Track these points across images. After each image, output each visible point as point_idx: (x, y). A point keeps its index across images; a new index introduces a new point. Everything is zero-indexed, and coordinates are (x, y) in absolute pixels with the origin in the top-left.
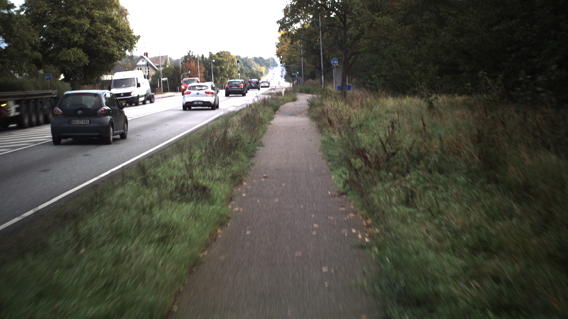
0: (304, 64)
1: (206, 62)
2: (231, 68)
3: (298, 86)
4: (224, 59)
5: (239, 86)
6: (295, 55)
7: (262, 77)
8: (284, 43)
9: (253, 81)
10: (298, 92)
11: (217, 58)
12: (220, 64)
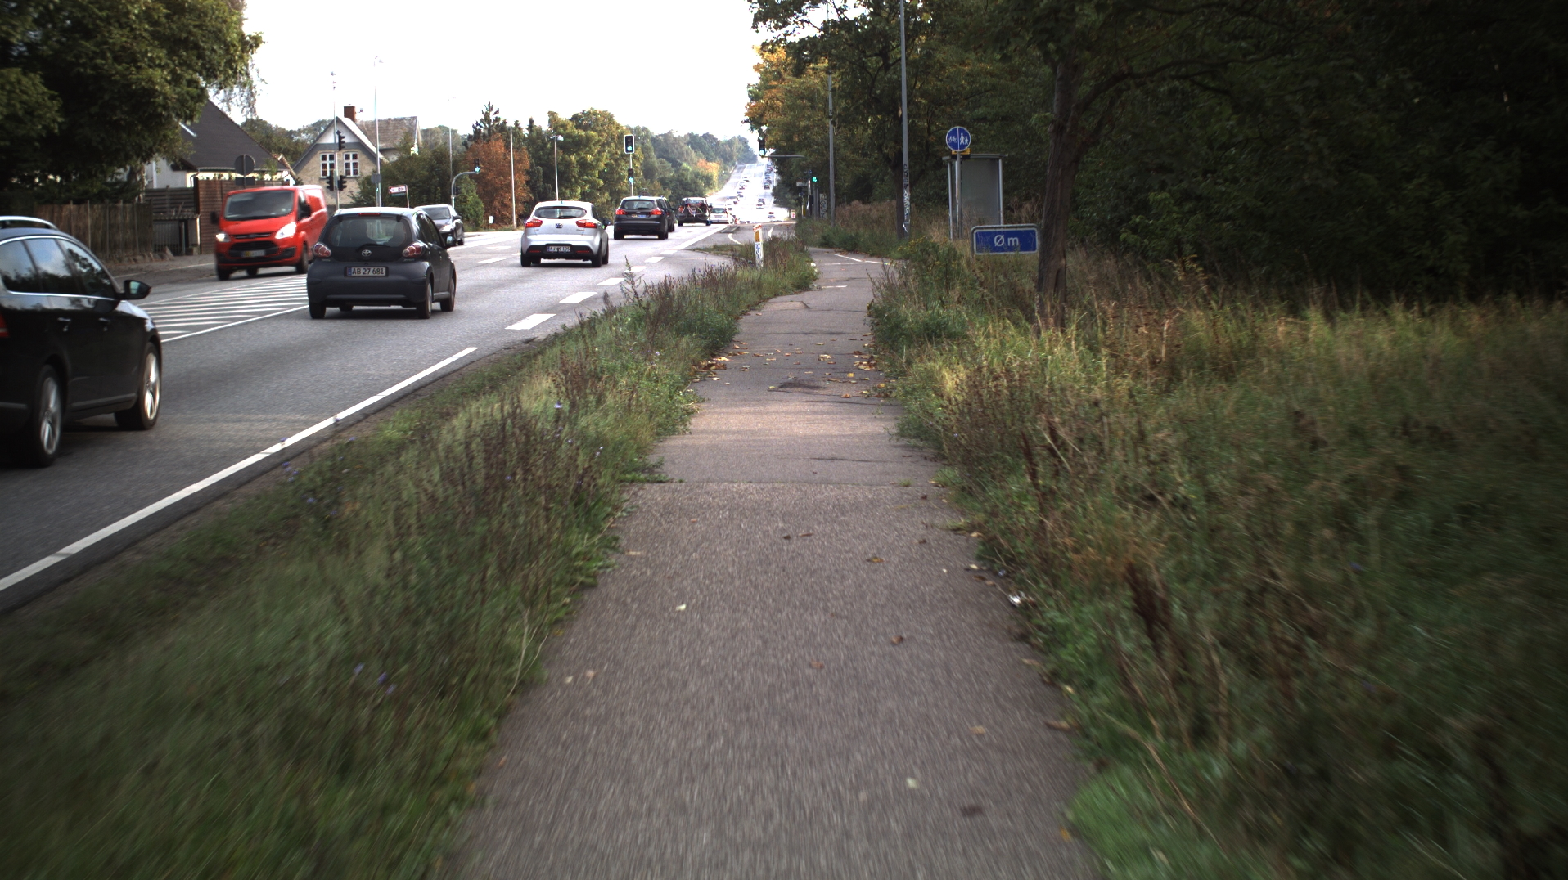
0: (836, 150)
1: (540, 141)
3: (815, 222)
4: (590, 133)
5: (650, 214)
6: (807, 122)
7: (710, 192)
8: (774, 84)
9: (691, 202)
10: (815, 246)
11: (569, 130)
12: (579, 149)
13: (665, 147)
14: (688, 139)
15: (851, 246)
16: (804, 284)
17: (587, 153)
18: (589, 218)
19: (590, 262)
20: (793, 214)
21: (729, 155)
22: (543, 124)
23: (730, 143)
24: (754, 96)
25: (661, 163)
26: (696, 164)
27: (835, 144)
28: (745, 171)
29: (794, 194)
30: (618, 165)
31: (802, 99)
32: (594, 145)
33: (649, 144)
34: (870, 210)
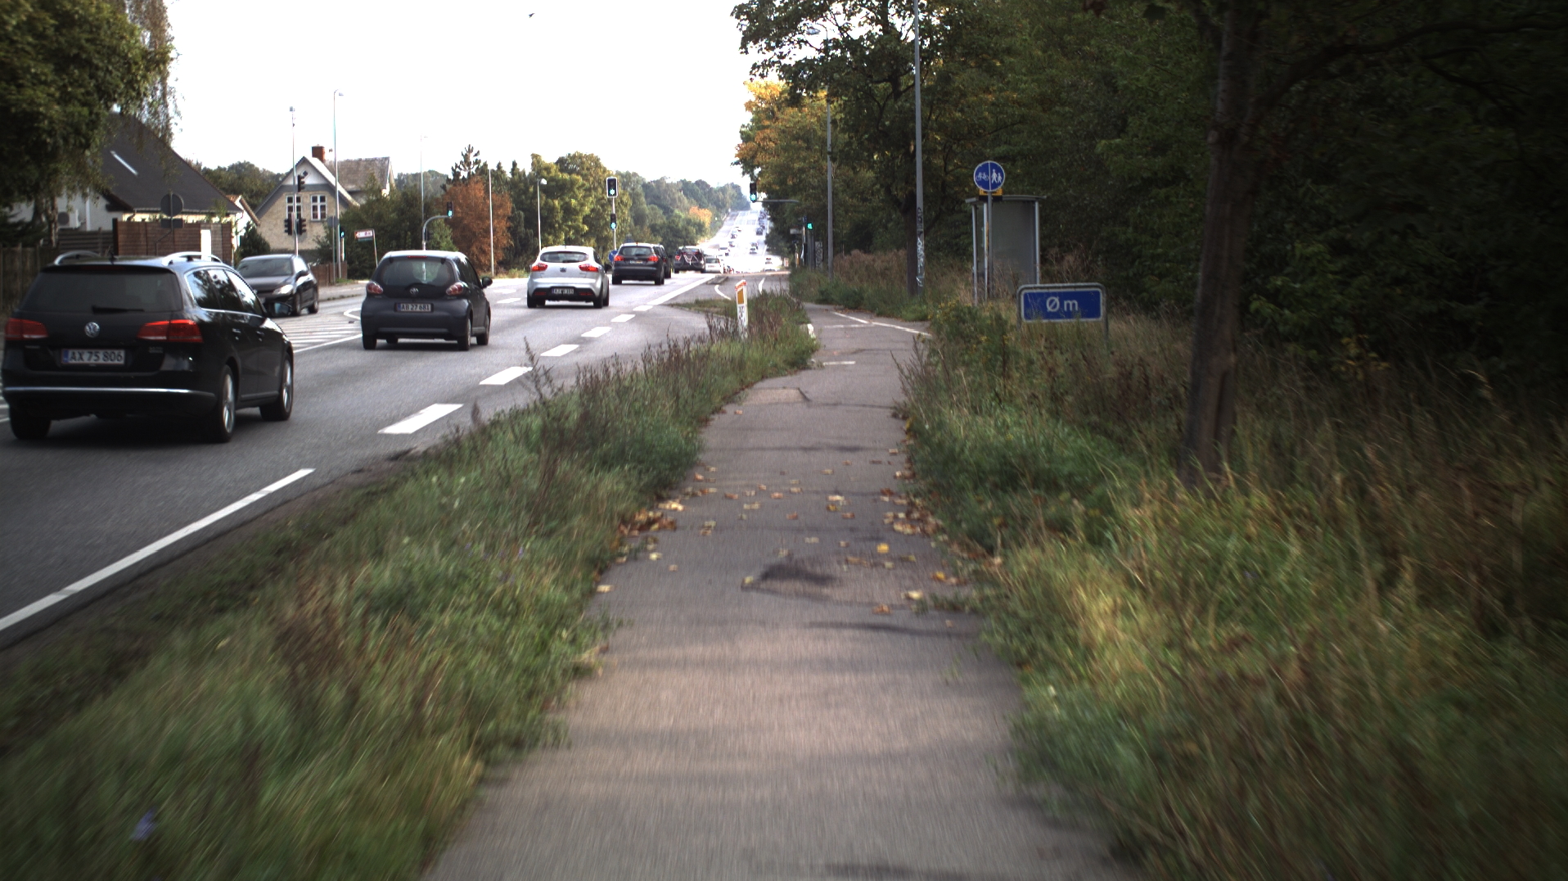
1: (523, 185)
2: (603, 206)
3: (811, 273)
4: (576, 177)
5: (647, 260)
6: (803, 164)
7: (701, 238)
8: (767, 123)
10: (812, 301)
11: (553, 173)
12: (563, 194)
13: (656, 193)
14: (681, 185)
16: (799, 360)
17: (570, 198)
18: (591, 262)
19: (591, 303)
20: (786, 263)
21: (722, 202)
22: (526, 167)
23: (723, 190)
24: (746, 137)
25: (653, 209)
26: (688, 210)
27: (834, 188)
28: (738, 218)
29: (788, 242)
30: (601, 210)
31: (797, 139)
32: (578, 189)
33: (639, 189)
34: (874, 260)
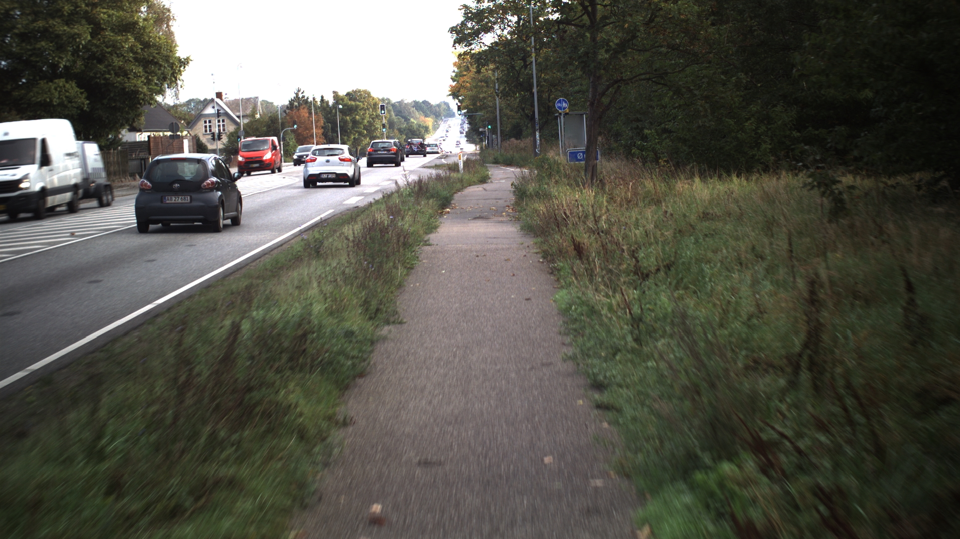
0: (500, 110)
1: (328, 109)
2: (373, 119)
3: (490, 151)
4: (358, 103)
5: (389, 151)
6: (485, 95)
7: (428, 135)
8: (465, 73)
9: (414, 142)
10: (490, 163)
11: (345, 102)
12: (351, 113)
13: (400, 109)
14: (413, 104)
15: (509, 163)
16: (484, 180)
17: (356, 115)
18: (347, 155)
19: (348, 184)
20: (478, 147)
21: (438, 113)
22: (329, 99)
23: (439, 106)
25: (398, 119)
26: (418, 119)
27: (500, 107)
28: (448, 122)
29: (478, 136)
30: (374, 121)
31: (481, 82)
32: (360, 110)
33: (390, 107)
34: (520, 143)
